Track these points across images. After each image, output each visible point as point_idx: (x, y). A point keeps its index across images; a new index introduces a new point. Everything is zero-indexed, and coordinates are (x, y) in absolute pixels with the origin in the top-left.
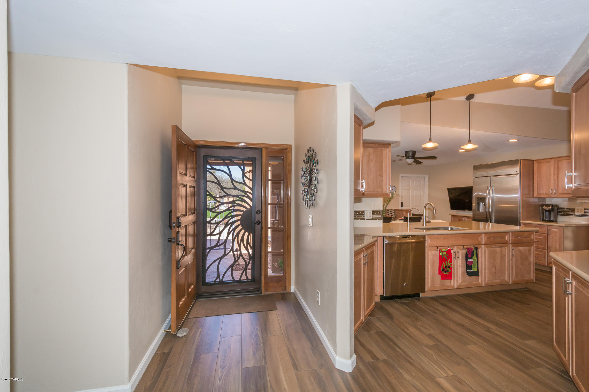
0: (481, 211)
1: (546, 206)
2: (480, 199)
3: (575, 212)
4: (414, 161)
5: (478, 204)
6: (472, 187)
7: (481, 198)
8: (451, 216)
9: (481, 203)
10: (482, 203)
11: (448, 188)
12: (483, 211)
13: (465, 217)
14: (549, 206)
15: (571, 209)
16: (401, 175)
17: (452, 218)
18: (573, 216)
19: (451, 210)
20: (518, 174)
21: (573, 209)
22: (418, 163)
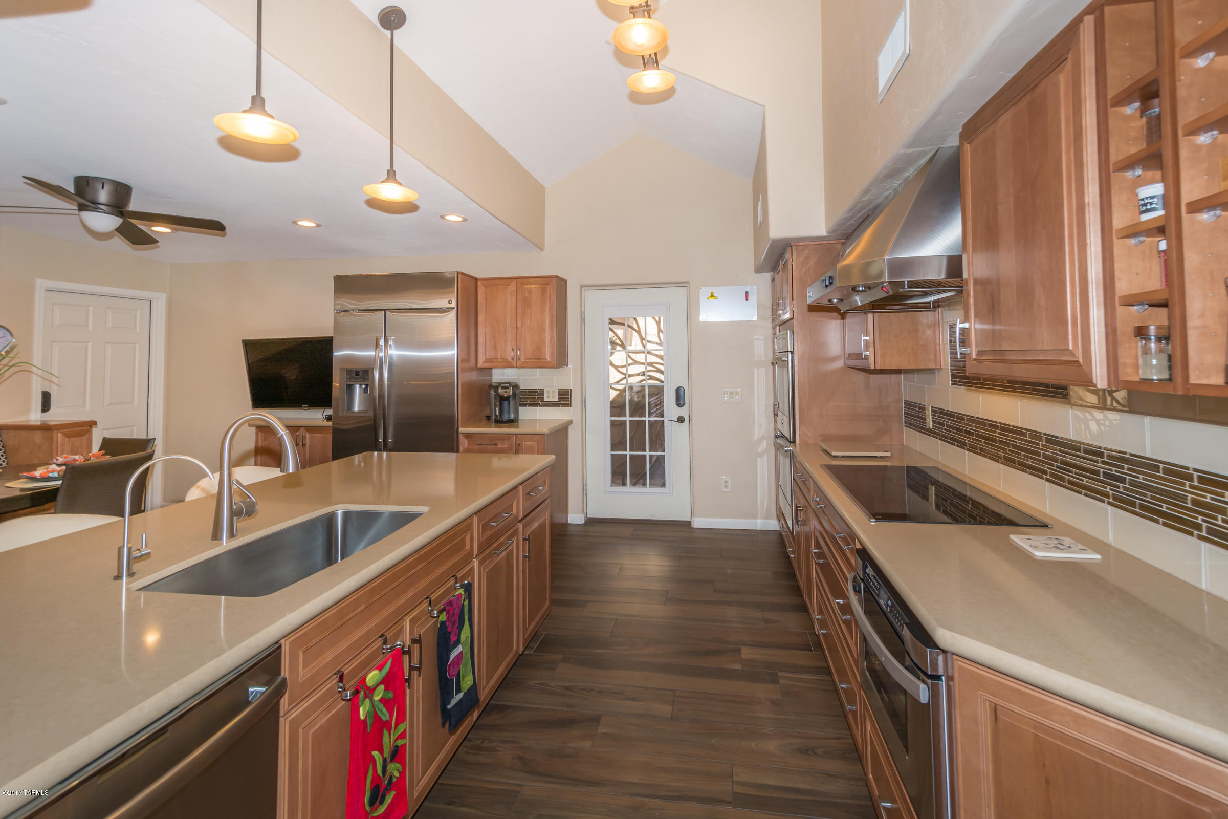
0: (356, 408)
1: (503, 388)
2: (354, 375)
3: (543, 398)
4: (119, 230)
5: (350, 388)
6: (332, 337)
7: (357, 373)
8: (254, 429)
9: (358, 386)
10: (360, 387)
11: (243, 341)
12: (361, 409)
13: (302, 428)
14: (507, 388)
15: (537, 391)
16: (41, 284)
17: (257, 434)
18: (540, 406)
19: (253, 408)
20: (454, 308)
21: (540, 391)
22: (141, 239)
